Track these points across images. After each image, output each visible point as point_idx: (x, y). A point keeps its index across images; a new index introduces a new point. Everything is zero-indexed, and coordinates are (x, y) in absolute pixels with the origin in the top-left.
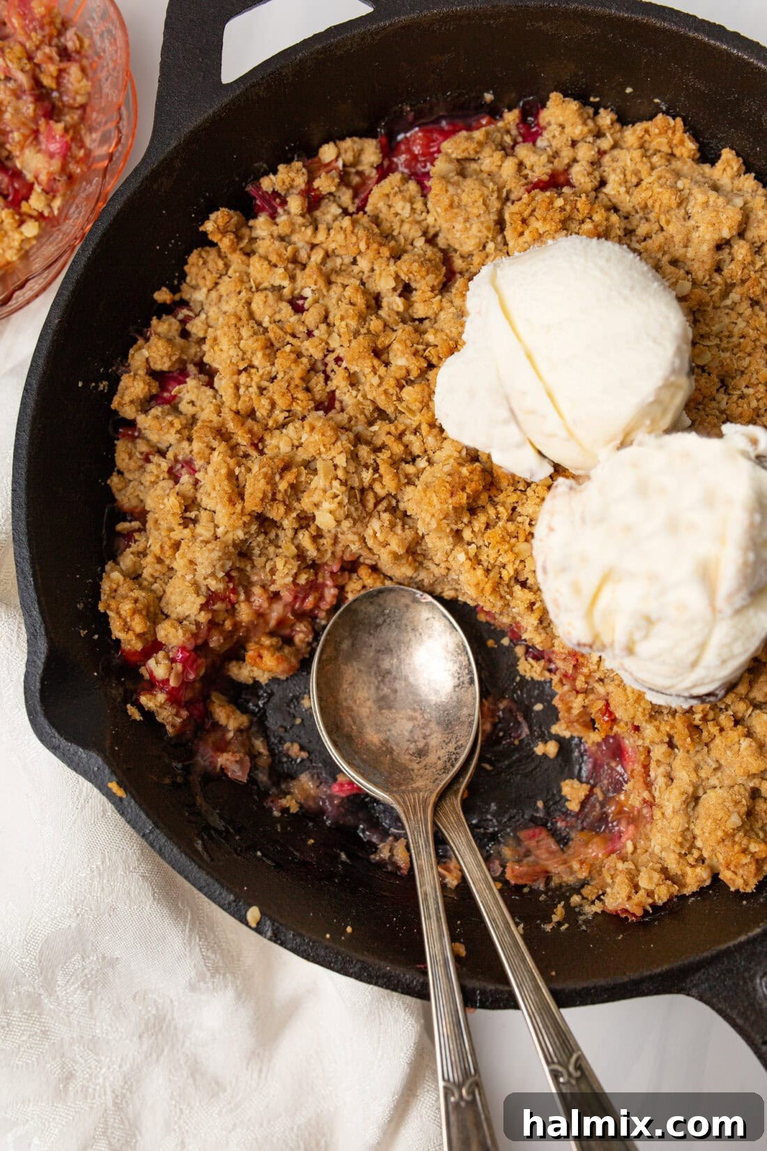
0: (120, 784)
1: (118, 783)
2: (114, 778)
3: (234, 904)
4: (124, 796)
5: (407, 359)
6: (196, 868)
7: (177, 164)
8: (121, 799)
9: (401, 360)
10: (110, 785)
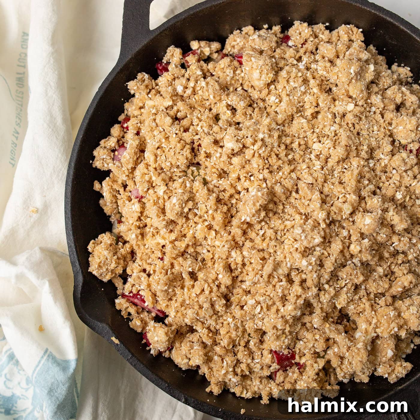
0: (116, 338)
1: (115, 338)
2: (114, 335)
3: (168, 388)
4: (119, 343)
5: (233, 144)
6: (150, 373)
7: (131, 65)
8: (117, 344)
9: (230, 144)
10: (112, 338)
